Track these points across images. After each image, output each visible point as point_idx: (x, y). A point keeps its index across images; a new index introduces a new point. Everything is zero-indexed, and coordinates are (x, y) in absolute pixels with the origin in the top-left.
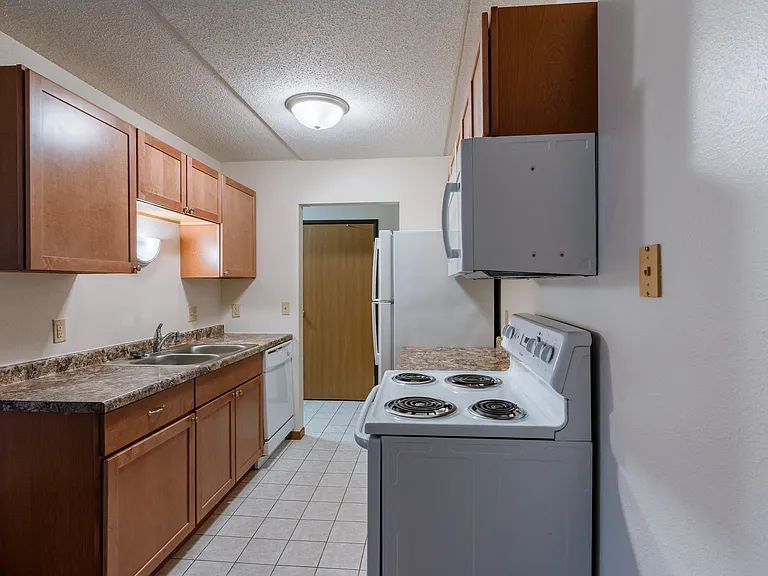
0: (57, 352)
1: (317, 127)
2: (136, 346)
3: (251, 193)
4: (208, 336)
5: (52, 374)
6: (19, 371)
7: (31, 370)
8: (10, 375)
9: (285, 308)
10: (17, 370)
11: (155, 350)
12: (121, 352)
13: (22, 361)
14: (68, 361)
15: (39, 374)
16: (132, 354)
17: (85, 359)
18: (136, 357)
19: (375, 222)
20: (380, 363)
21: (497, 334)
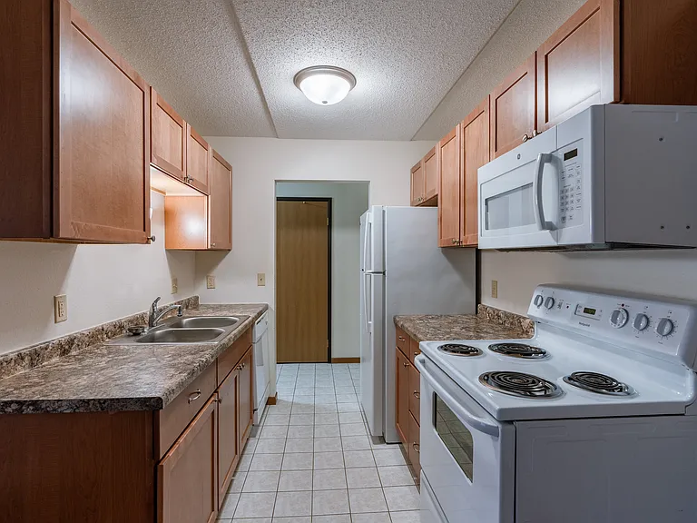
0: (59, 333)
1: (325, 102)
2: (131, 321)
3: (228, 168)
4: (187, 307)
5: (55, 359)
6: (22, 359)
7: (35, 357)
8: (13, 364)
9: (261, 279)
10: (21, 357)
11: (151, 325)
12: (117, 330)
13: (24, 346)
14: (71, 341)
15: (43, 361)
16: (130, 330)
17: (87, 339)
18: (135, 333)
19: (329, 200)
20: (372, 331)
21: (478, 301)
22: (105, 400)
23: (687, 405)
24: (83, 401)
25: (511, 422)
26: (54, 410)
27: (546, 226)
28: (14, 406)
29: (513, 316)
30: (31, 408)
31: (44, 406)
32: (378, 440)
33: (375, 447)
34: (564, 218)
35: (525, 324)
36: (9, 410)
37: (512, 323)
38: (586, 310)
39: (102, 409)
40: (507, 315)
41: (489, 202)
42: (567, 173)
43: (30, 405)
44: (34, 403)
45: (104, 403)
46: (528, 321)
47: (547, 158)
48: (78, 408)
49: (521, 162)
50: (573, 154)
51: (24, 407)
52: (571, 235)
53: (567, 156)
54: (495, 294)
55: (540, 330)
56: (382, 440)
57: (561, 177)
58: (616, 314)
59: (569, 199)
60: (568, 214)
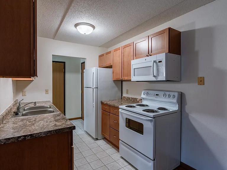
1: (85, 34)
9: (47, 91)
18: (16, 114)
19: (64, 63)
20: (94, 106)
21: (122, 95)
22: (57, 130)
23: (177, 110)
24: (49, 131)
25: (154, 118)
26: (39, 136)
27: (154, 76)
28: (22, 138)
29: (134, 98)
30: (29, 137)
31: (34, 135)
32: (96, 140)
33: (96, 142)
34: (158, 75)
35: (138, 100)
36: (20, 139)
37: (134, 100)
38: (156, 95)
39: (56, 133)
40: (132, 98)
41: (135, 69)
42: (159, 66)
43: (29, 136)
44: (31, 135)
45: (57, 131)
46: (139, 99)
47: (155, 62)
48: (47, 134)
49: (146, 61)
50: (161, 62)
51: (26, 137)
52: (160, 78)
53: (159, 62)
54: (127, 93)
55: (144, 101)
56: (97, 139)
57: (157, 66)
58: (164, 95)
59: (160, 71)
60: (160, 74)
